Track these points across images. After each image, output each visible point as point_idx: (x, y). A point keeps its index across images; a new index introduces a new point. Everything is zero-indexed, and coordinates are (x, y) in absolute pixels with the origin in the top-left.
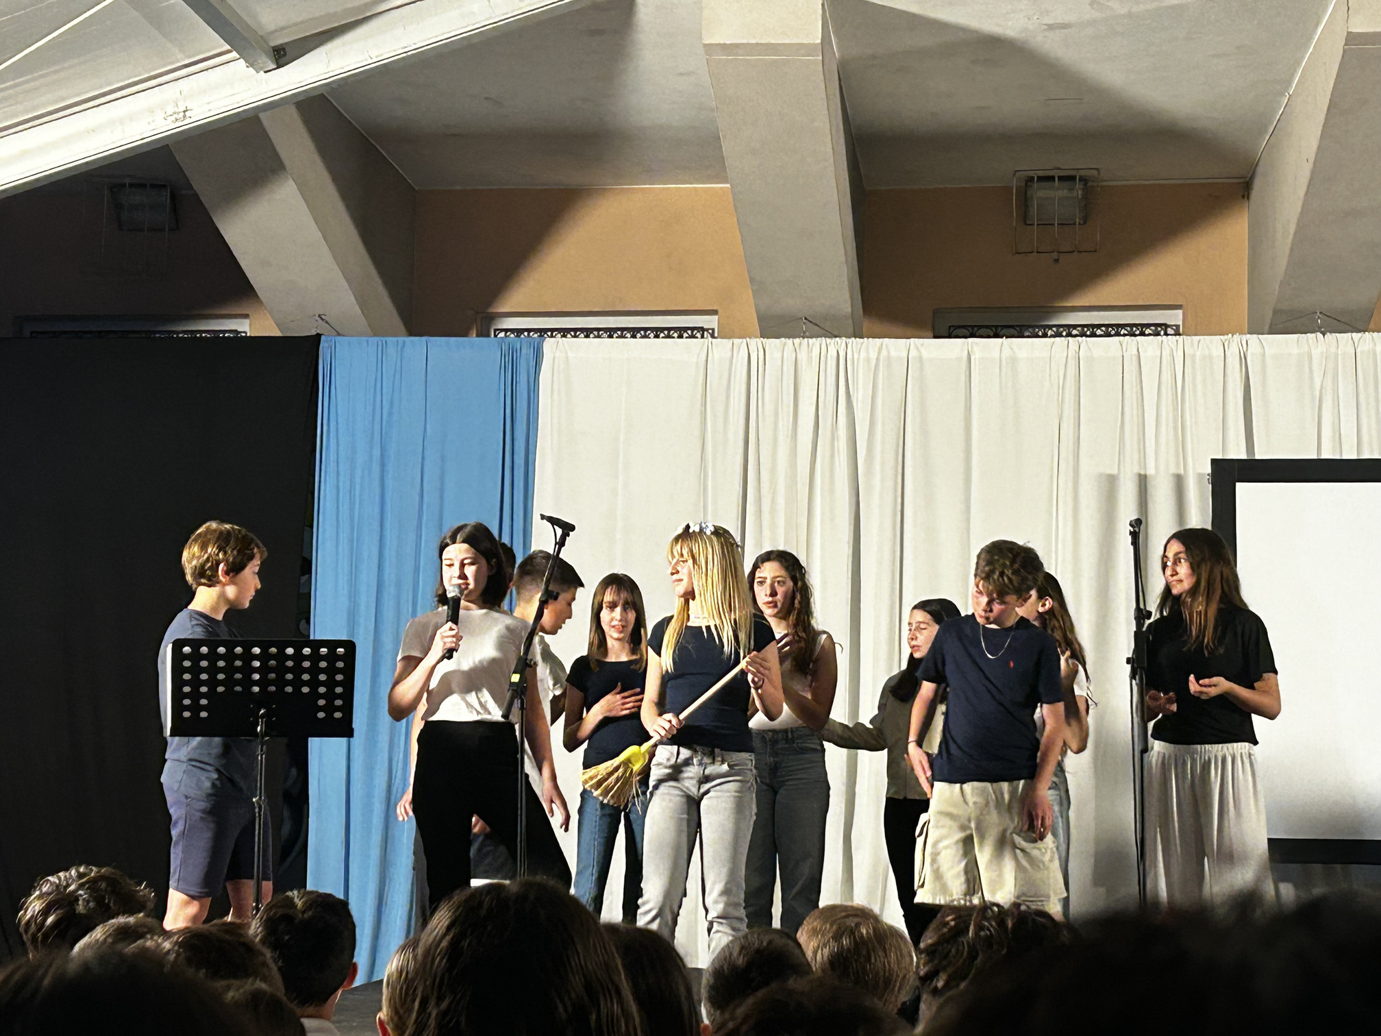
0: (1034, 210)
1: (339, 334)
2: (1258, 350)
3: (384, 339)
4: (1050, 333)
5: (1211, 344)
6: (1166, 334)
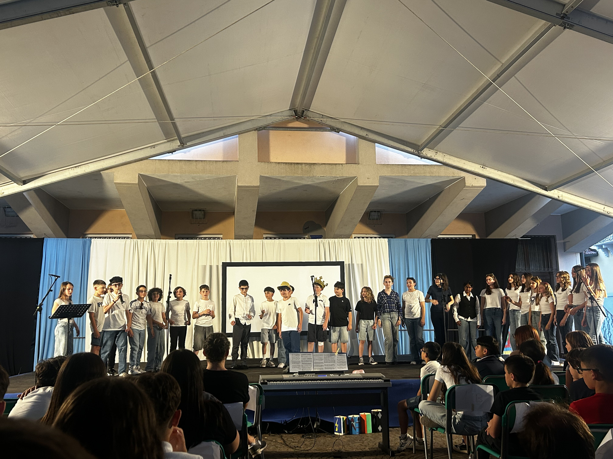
0: (194, 216)
1: (49, 238)
2: (232, 242)
3: (58, 239)
4: (198, 239)
5: (224, 241)
6: (219, 239)
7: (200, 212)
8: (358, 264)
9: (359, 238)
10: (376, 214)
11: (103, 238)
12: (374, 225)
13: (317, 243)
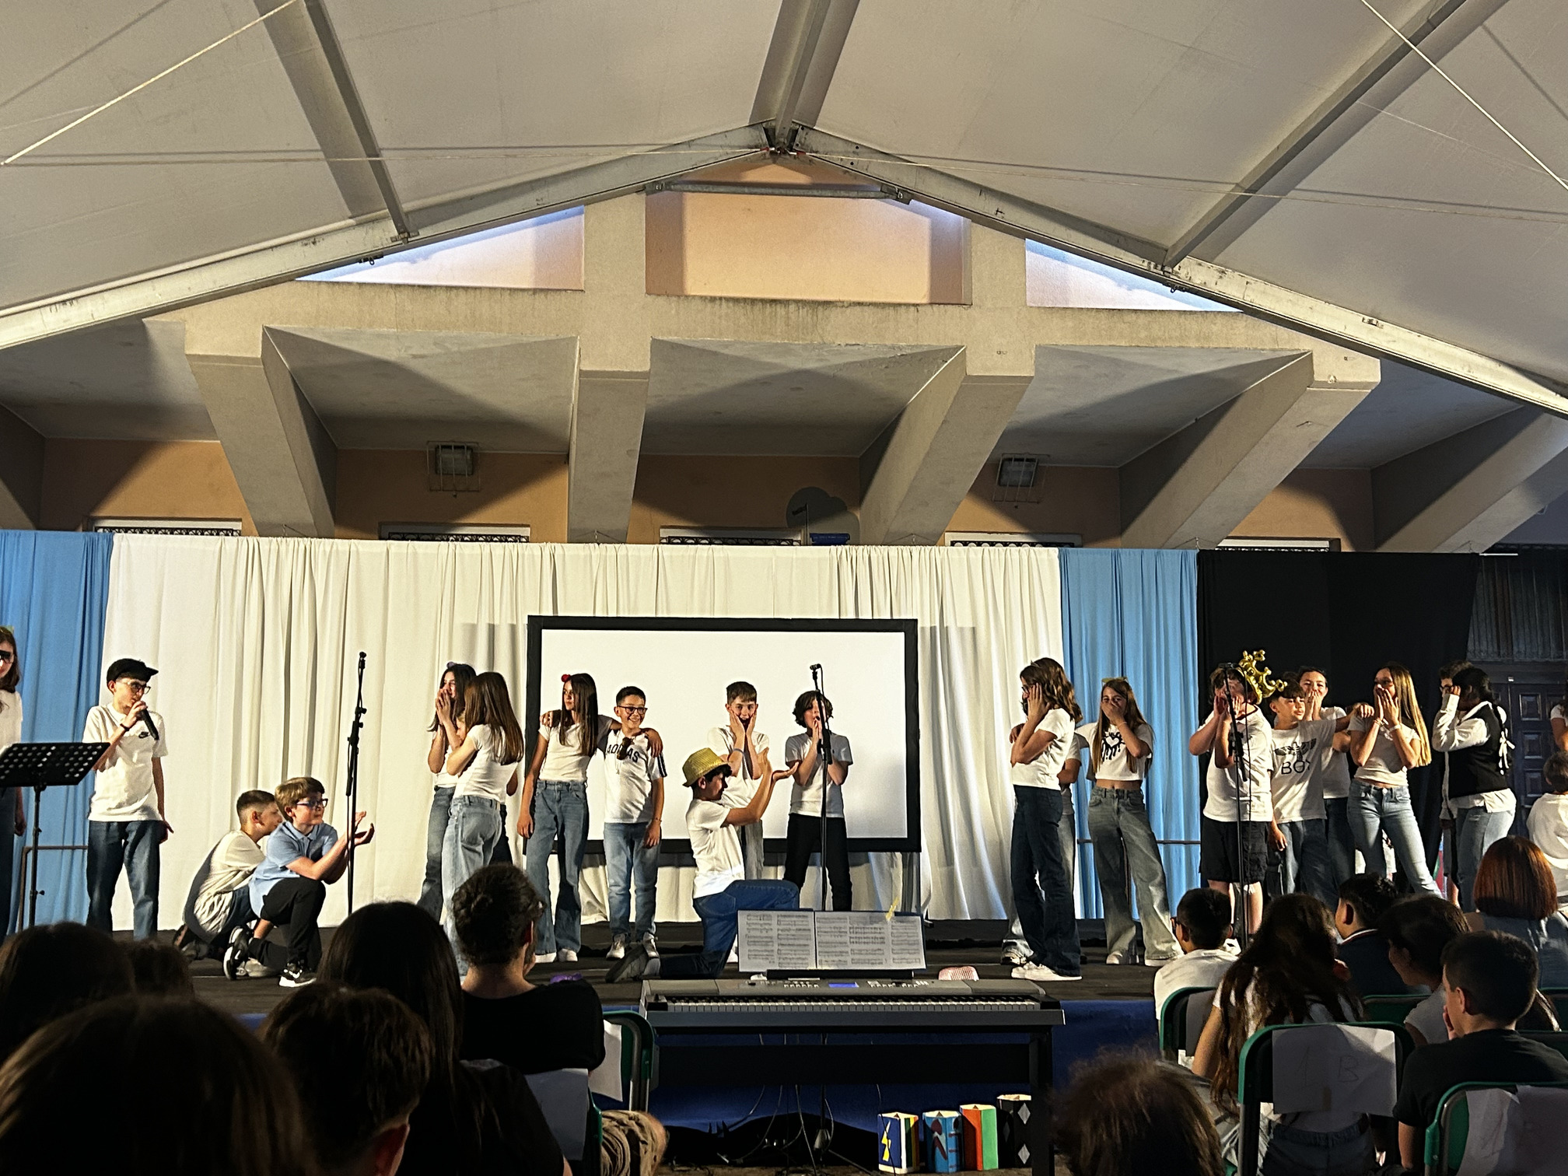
0: (440, 465)
2: (561, 552)
3: (6, 531)
4: (451, 538)
5: (534, 548)
6: (520, 542)
7: (458, 455)
8: (961, 630)
9: (965, 544)
10: (1023, 468)
11: (150, 533)
12: (1015, 504)
13: (831, 560)
